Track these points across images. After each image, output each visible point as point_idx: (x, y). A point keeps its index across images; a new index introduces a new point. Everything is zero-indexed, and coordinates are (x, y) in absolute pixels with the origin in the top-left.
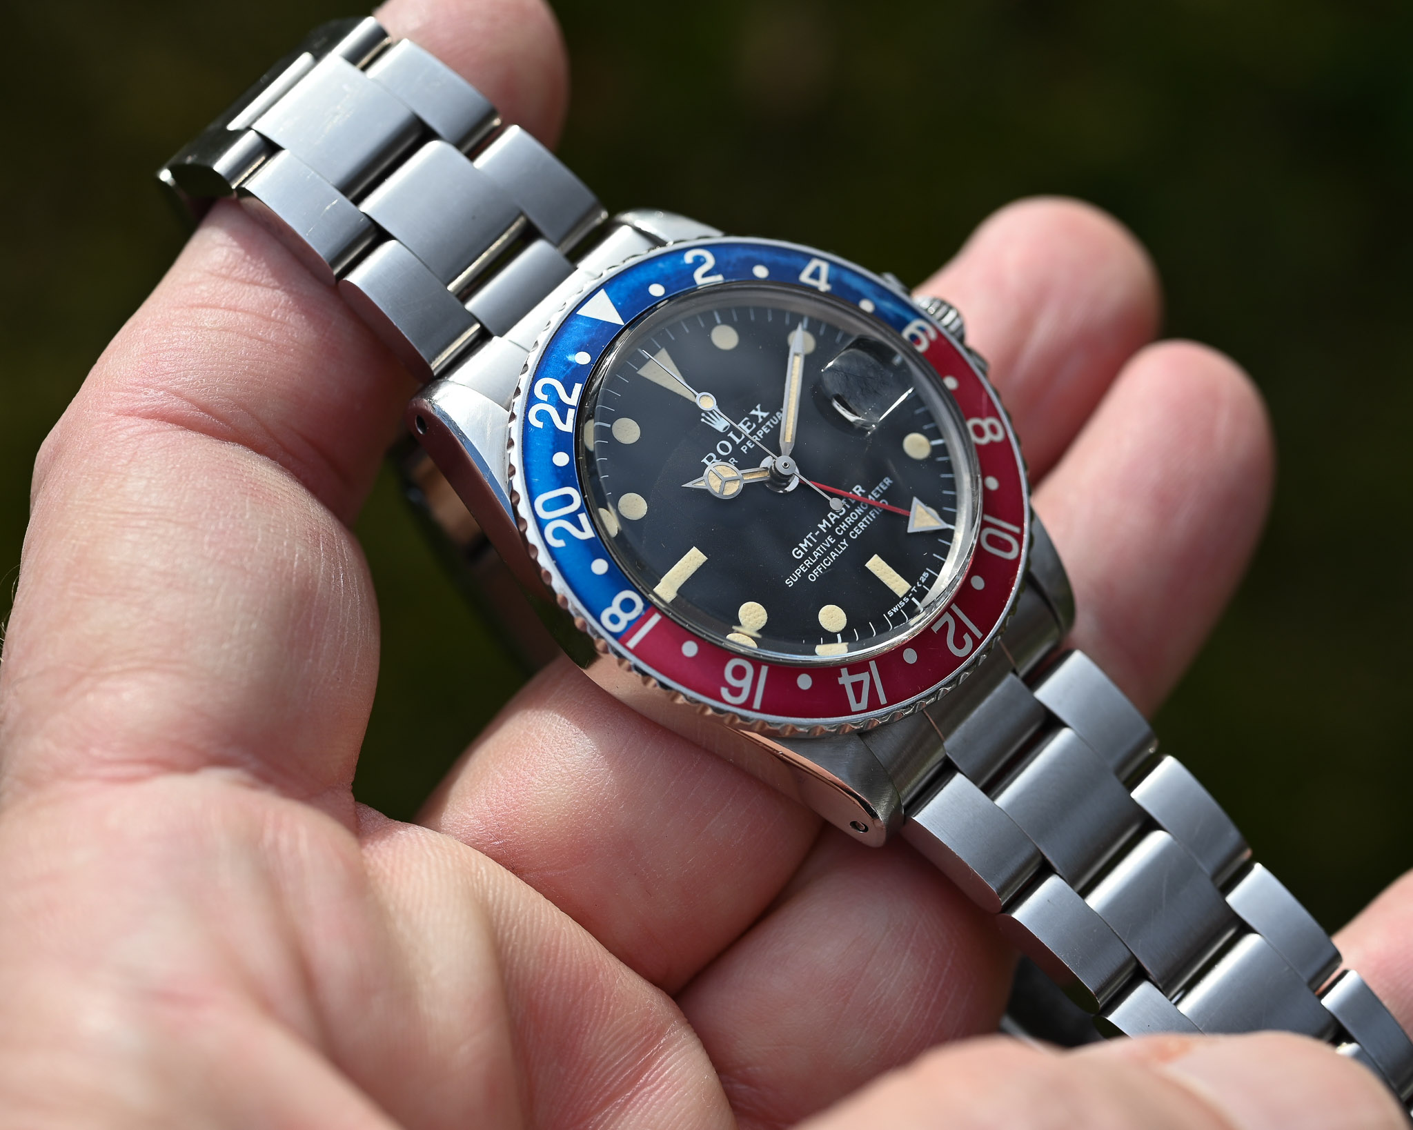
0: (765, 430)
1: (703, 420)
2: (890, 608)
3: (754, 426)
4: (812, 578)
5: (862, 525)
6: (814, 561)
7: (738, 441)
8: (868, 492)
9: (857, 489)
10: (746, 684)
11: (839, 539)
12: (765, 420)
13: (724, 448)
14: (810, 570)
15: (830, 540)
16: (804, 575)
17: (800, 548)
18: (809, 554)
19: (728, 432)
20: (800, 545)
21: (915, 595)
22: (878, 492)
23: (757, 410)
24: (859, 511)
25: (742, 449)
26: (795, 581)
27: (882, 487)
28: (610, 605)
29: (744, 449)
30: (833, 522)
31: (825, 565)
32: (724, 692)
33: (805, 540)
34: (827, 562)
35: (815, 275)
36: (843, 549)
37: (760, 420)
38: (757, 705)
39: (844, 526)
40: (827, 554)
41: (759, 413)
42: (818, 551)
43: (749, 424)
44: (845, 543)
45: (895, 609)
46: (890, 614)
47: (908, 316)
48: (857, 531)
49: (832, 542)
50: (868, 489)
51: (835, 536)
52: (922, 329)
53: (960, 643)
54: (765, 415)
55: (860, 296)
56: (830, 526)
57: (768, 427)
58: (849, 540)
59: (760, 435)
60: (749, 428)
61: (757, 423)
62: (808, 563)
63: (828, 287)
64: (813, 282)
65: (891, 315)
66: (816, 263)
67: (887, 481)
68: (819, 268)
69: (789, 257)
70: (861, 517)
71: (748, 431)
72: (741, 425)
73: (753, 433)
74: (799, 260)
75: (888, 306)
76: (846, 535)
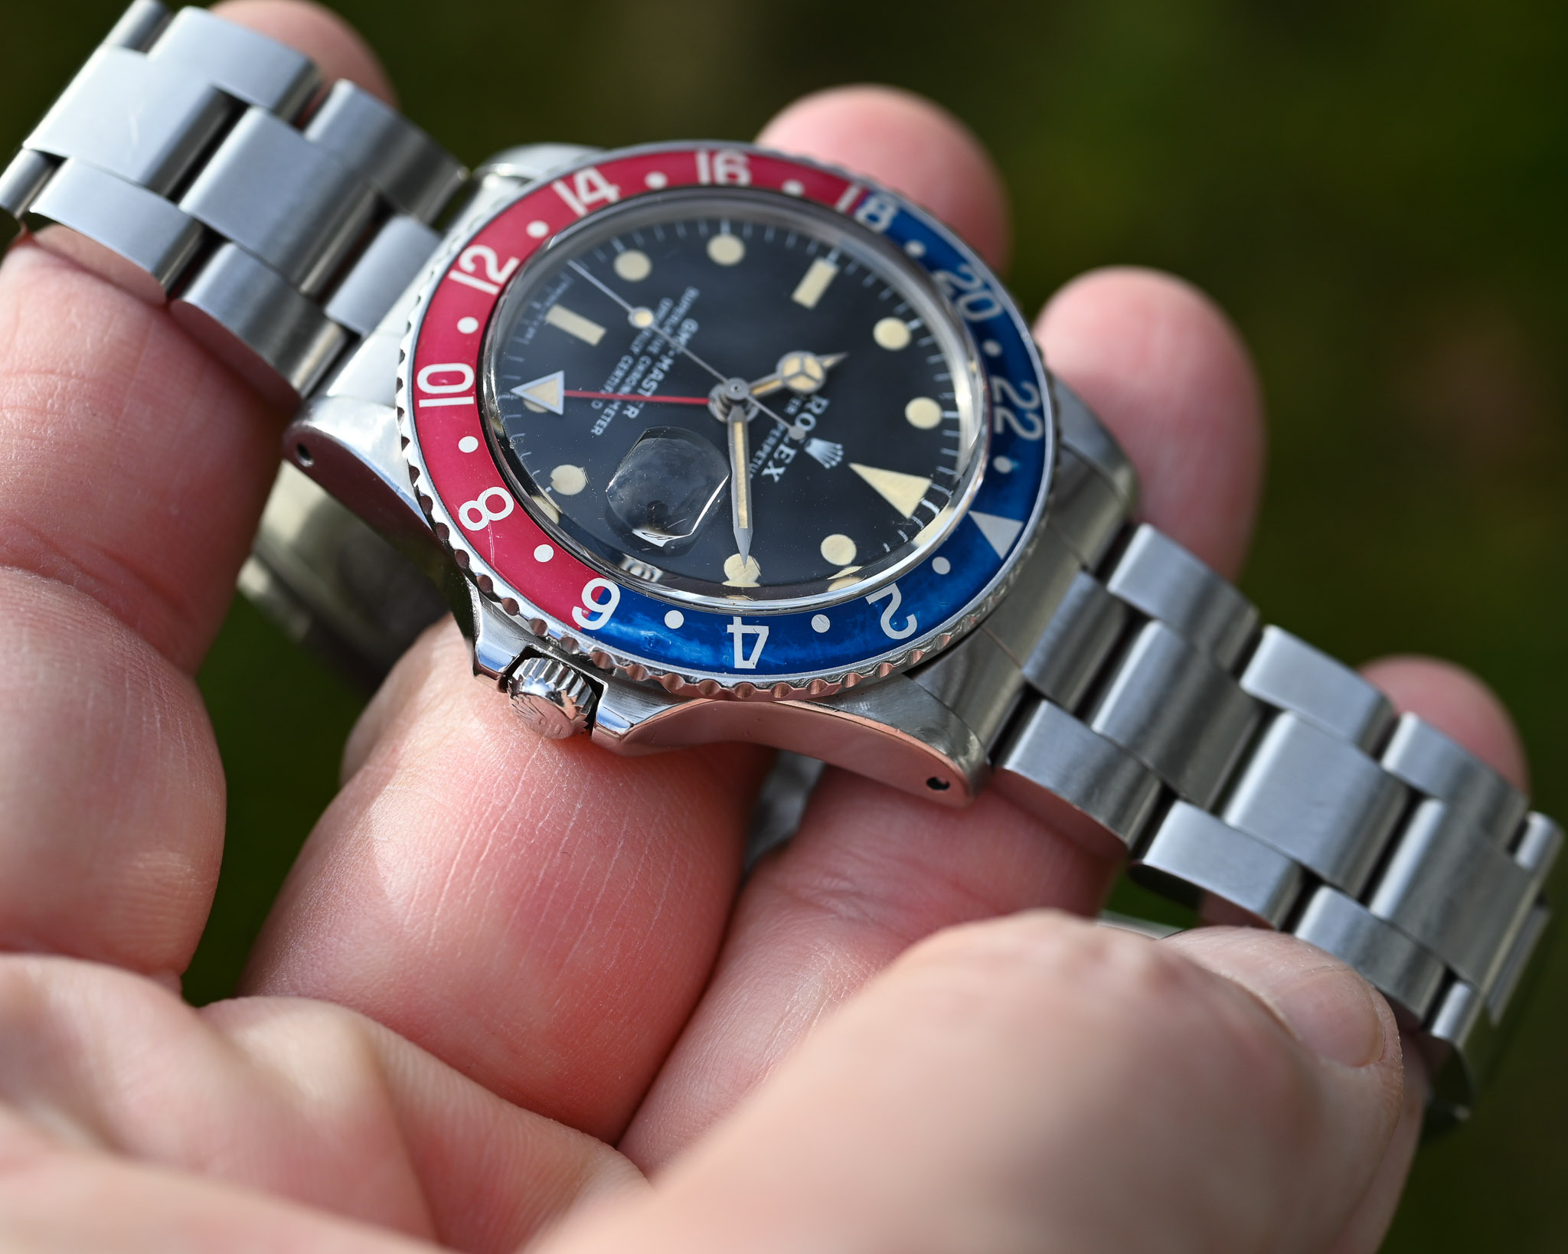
0: (762, 453)
1: (839, 447)
2: (566, 291)
3: (776, 455)
5: (619, 373)
8: (619, 413)
9: (633, 413)
10: (722, 170)
12: (765, 465)
16: (676, 302)
17: (688, 332)
19: (805, 441)
20: (688, 336)
21: (538, 312)
22: (608, 415)
23: (778, 475)
24: (626, 389)
26: (686, 295)
27: (603, 423)
28: (891, 218)
30: (655, 369)
35: (749, 641)
37: (770, 464)
38: (702, 155)
39: (641, 368)
41: (775, 472)
43: (783, 456)
45: (559, 290)
46: (562, 286)
47: (617, 628)
48: (624, 365)
50: (619, 415)
51: (650, 355)
52: (593, 615)
53: (479, 261)
54: (766, 472)
55: (683, 632)
56: (658, 364)
57: (759, 458)
58: (631, 354)
59: (768, 445)
60: (781, 452)
61: (774, 459)
62: (675, 319)
63: (730, 629)
64: (750, 629)
65: (639, 617)
66: (751, 664)
67: (597, 431)
68: (746, 657)
69: (786, 660)
70: (623, 382)
71: (782, 447)
72: (792, 452)
73: (775, 448)
74: (772, 661)
75: (643, 633)
76: (636, 359)
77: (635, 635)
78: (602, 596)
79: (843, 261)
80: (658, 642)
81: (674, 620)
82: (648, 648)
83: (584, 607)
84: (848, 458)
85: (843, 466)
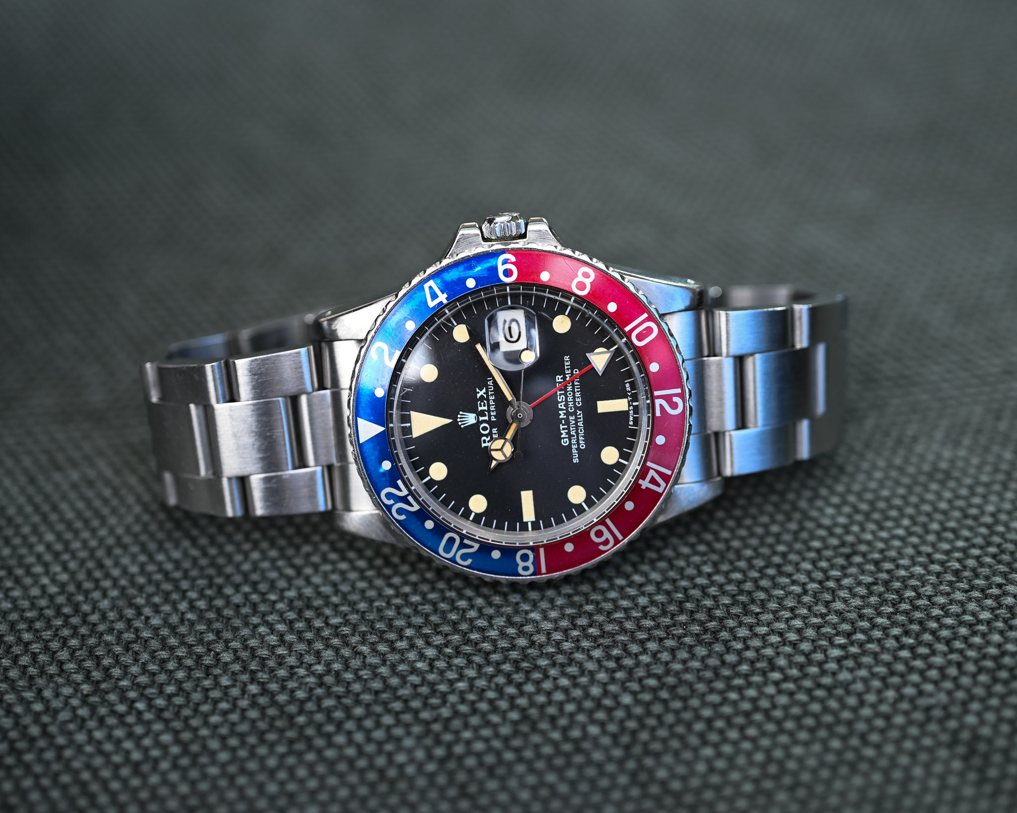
0: (492, 398)
1: (462, 426)
2: (628, 421)
3: (486, 402)
4: (582, 446)
5: (578, 394)
6: (575, 437)
7: (486, 418)
8: (564, 374)
9: (558, 379)
10: (607, 535)
11: (575, 413)
12: (487, 393)
13: (485, 429)
14: (578, 444)
15: (572, 418)
16: (578, 449)
17: (564, 438)
18: (570, 437)
19: (478, 419)
20: (562, 436)
21: (632, 401)
22: (568, 369)
23: (479, 393)
24: (569, 388)
25: (492, 420)
26: (577, 456)
27: (567, 364)
28: (518, 565)
29: (493, 419)
30: (565, 408)
31: (582, 433)
32: (602, 548)
33: (562, 431)
34: (581, 431)
35: (434, 296)
36: (581, 416)
37: (485, 396)
38: (620, 537)
39: (571, 404)
40: (577, 427)
41: (481, 393)
42: (573, 430)
43: (482, 404)
44: (579, 412)
45: (631, 418)
46: (631, 423)
47: (491, 263)
48: (578, 400)
49: (574, 418)
51: (572, 414)
52: (506, 262)
53: (674, 406)
54: (484, 390)
55: (463, 281)
56: (565, 412)
57: (491, 395)
58: (580, 409)
59: (493, 403)
60: (484, 406)
61: (485, 399)
62: (574, 441)
63: (445, 295)
64: (437, 301)
65: (485, 274)
66: (426, 286)
67: (567, 358)
68: (430, 287)
69: (414, 298)
70: (573, 391)
71: (486, 408)
72: (480, 409)
73: (489, 406)
74: (419, 294)
75: (479, 268)
76: (576, 408)
77: (482, 265)
78: (508, 273)
79: (524, 526)
80: (471, 268)
81: (471, 283)
82: (473, 263)
83: (512, 263)
84: (455, 422)
85: (455, 419)
